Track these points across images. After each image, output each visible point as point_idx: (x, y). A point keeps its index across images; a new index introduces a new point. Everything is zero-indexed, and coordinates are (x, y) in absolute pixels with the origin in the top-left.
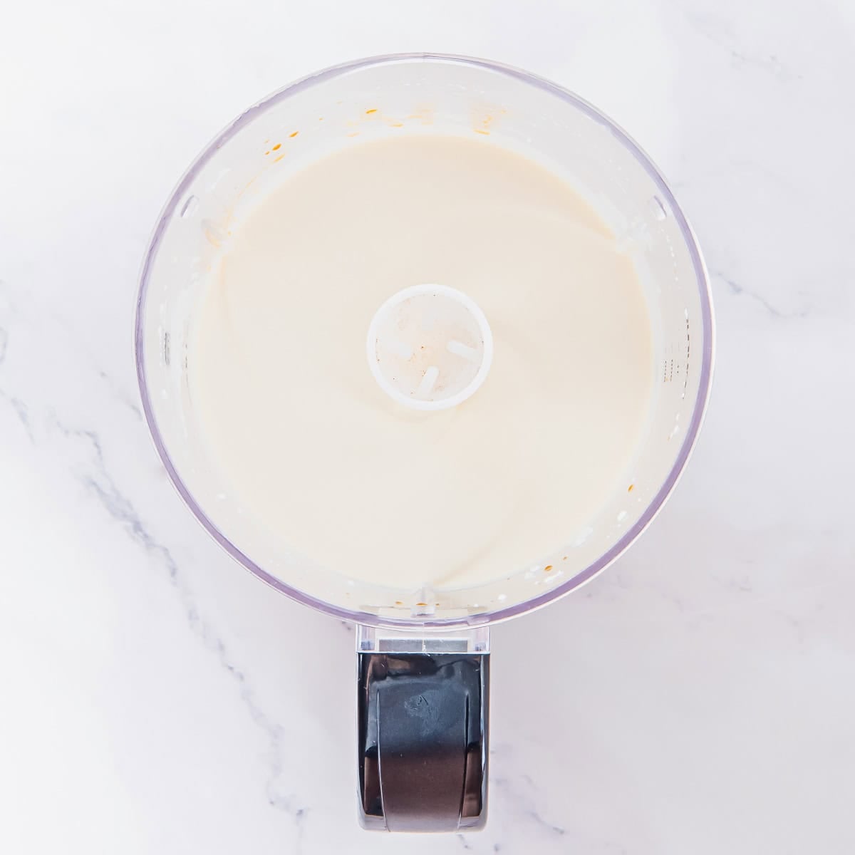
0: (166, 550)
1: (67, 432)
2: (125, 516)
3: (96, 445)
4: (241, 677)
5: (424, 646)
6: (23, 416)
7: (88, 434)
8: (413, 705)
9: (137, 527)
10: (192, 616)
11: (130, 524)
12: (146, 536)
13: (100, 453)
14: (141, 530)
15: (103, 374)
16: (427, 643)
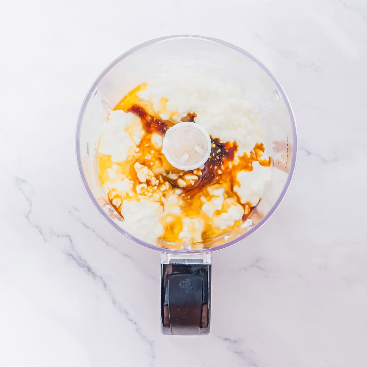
0: (101, 277)
1: (58, 236)
2: (84, 266)
3: (70, 240)
4: (136, 323)
5: (186, 261)
6: (41, 232)
7: (66, 236)
8: (182, 284)
9: (89, 269)
10: (114, 302)
11: (86, 269)
12: (93, 273)
13: (72, 242)
14: (91, 271)
15: (70, 212)
16: (188, 260)
